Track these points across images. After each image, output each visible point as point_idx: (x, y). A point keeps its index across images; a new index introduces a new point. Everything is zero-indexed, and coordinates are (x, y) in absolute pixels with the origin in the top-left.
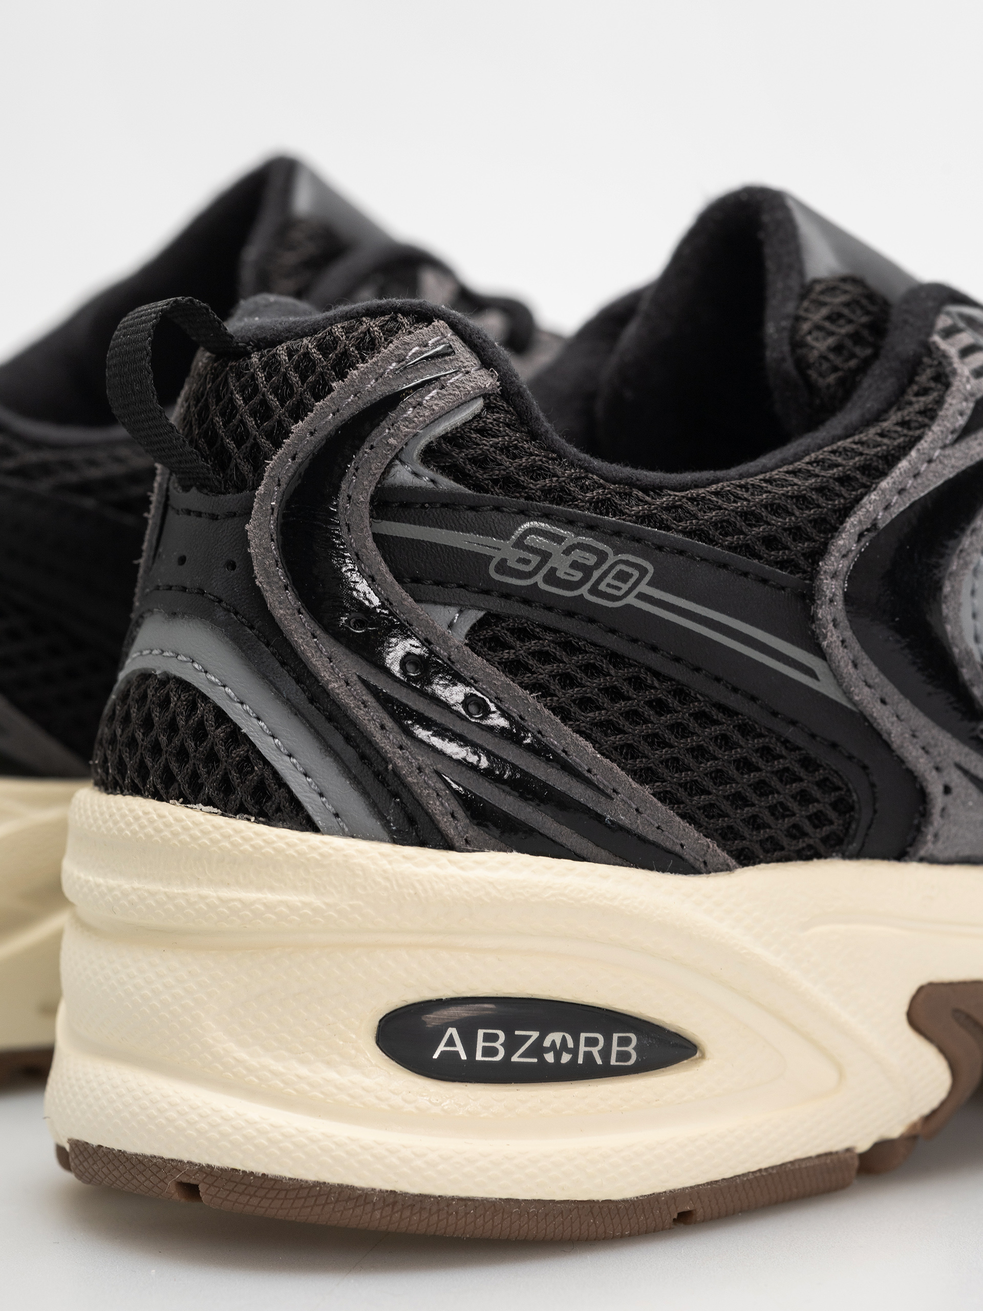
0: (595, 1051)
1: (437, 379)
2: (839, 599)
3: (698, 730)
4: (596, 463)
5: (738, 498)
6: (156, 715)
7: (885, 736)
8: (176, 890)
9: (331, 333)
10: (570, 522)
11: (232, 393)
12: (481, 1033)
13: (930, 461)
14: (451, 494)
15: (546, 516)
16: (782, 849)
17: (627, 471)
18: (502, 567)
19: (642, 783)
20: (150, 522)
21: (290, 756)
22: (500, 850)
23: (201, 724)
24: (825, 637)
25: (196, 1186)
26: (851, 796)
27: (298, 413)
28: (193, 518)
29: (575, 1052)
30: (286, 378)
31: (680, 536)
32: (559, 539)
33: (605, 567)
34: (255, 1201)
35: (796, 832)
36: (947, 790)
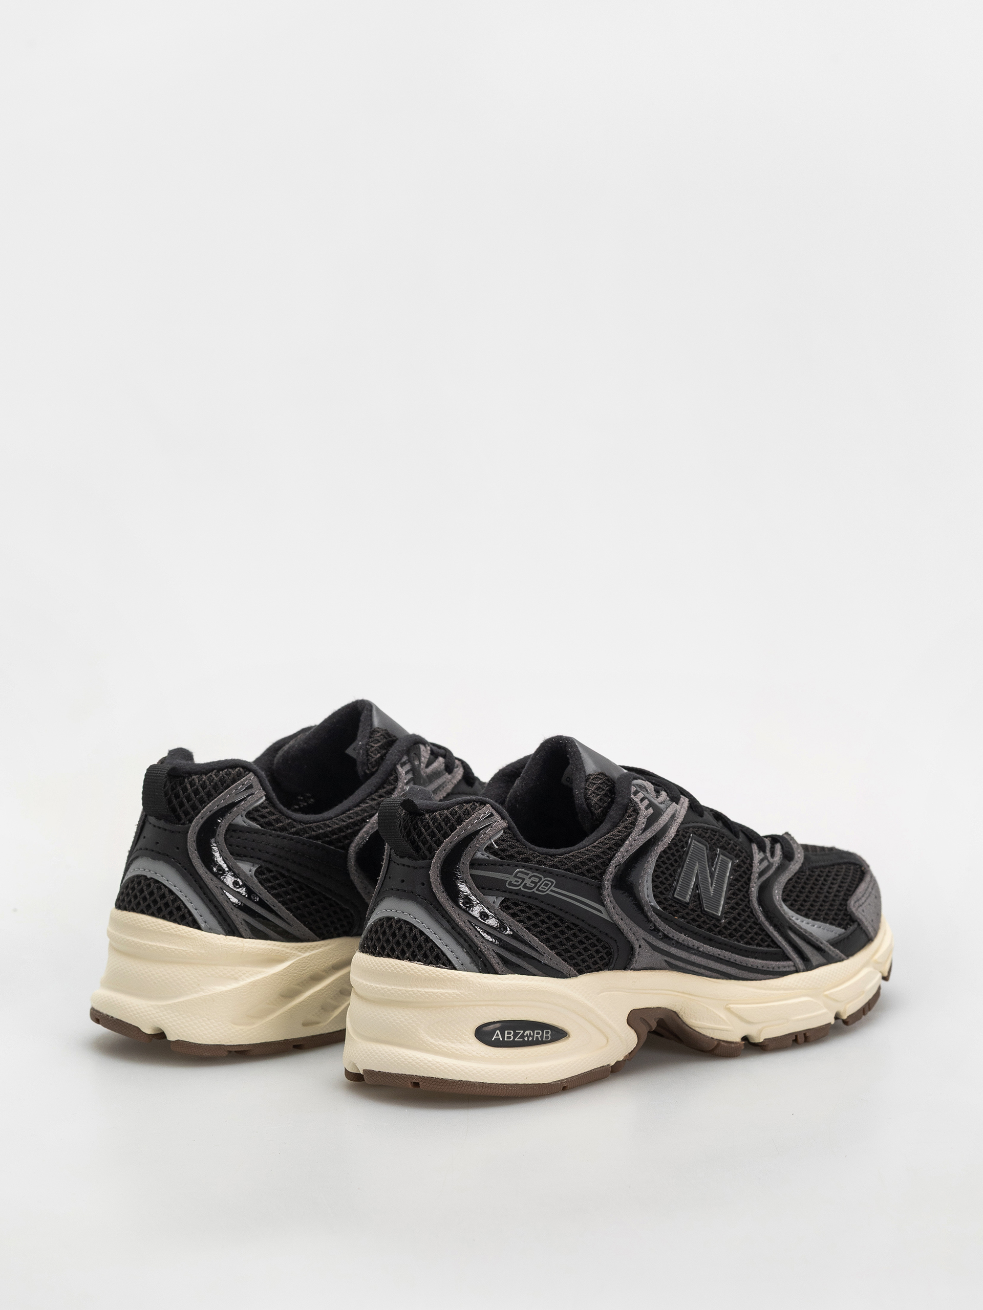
0: (539, 1036)
1: (490, 824)
2: (610, 887)
3: (567, 932)
4: (536, 848)
5: (579, 857)
6: (387, 930)
7: (622, 930)
8: (409, 989)
9: (454, 809)
10: (531, 869)
11: (420, 828)
12: (506, 1032)
13: (635, 841)
14: (494, 860)
15: (523, 867)
16: (591, 968)
17: (545, 850)
18: (510, 884)
19: (552, 950)
20: (383, 866)
21: (446, 946)
22: (511, 974)
23: (415, 935)
24: (605, 900)
25: (419, 1083)
26: (611, 950)
27: (446, 836)
28: (406, 868)
29: (533, 1037)
30: (440, 824)
31: (563, 871)
32: (527, 874)
33: (541, 882)
34: (439, 1087)
35: (595, 963)
36: (640, 946)
